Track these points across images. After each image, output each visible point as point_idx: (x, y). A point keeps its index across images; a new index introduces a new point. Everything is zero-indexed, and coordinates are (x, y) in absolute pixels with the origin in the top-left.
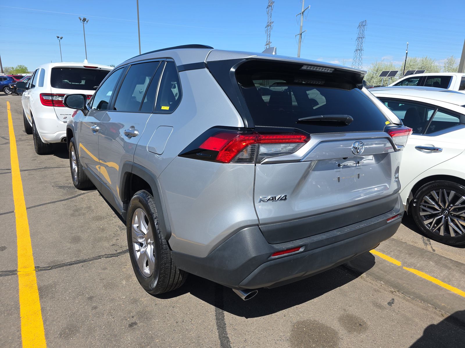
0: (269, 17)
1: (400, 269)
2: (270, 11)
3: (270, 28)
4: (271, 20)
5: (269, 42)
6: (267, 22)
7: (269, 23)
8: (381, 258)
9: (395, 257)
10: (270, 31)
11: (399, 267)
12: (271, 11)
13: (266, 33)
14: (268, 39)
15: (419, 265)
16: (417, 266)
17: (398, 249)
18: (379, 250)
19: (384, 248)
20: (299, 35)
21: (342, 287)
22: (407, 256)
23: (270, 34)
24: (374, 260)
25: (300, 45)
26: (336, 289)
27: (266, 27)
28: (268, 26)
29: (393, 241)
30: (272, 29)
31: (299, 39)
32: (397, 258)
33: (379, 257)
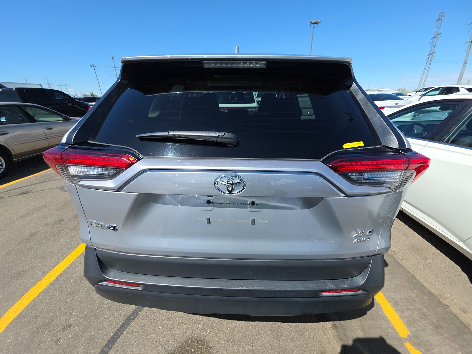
0: (438, 29)
1: (397, 343)
2: (439, 24)
3: (437, 39)
4: (439, 31)
5: (433, 52)
6: (435, 34)
7: (436, 35)
8: (382, 312)
9: (407, 320)
10: (436, 42)
11: (400, 339)
12: (441, 24)
13: (431, 44)
14: (433, 49)
15: (437, 350)
16: (433, 351)
17: (425, 310)
18: (392, 299)
19: (401, 300)
20: (469, 43)
21: (285, 324)
22: (430, 327)
23: (435, 44)
24: (369, 310)
25: (468, 52)
26: (275, 323)
27: (432, 39)
28: (435, 37)
29: (426, 295)
30: (438, 40)
31: (468, 47)
32: (410, 323)
33: (381, 308)
